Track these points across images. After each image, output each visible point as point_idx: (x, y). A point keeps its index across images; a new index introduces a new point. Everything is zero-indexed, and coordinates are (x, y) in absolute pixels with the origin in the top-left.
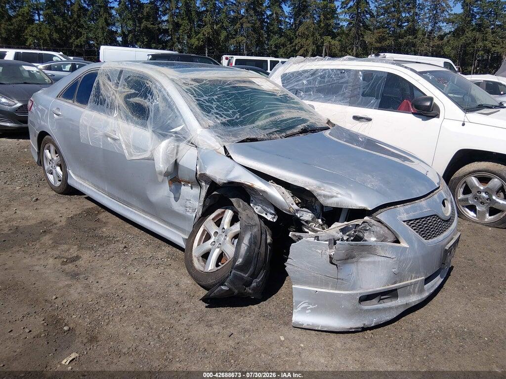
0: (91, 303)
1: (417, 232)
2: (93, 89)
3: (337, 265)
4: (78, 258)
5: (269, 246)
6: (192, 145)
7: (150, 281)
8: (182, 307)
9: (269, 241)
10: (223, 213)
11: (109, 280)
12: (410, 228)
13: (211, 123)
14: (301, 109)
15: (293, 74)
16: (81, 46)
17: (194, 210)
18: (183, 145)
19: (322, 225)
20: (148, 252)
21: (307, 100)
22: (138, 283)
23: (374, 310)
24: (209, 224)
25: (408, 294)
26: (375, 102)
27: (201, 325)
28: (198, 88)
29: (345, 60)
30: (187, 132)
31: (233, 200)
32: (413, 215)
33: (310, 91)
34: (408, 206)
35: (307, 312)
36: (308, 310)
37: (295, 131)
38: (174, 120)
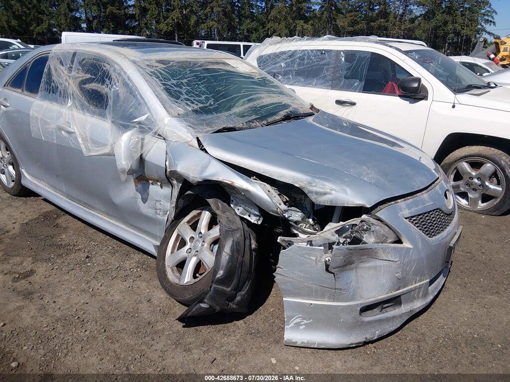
0: (46, 329)
1: (420, 229)
2: (44, 76)
3: (334, 273)
4: (32, 272)
5: (253, 252)
6: (159, 137)
7: (117, 297)
8: (155, 328)
9: (253, 246)
10: (200, 214)
11: (68, 299)
12: (412, 225)
13: (181, 111)
14: (282, 93)
15: (269, 56)
16: (43, 34)
17: (165, 213)
18: (148, 137)
19: (313, 225)
20: (115, 262)
21: (286, 84)
22: (103, 301)
23: (376, 321)
24: (183, 228)
25: (412, 299)
26: (359, 84)
27: (178, 350)
28: (165, 71)
29: (325, 40)
30: (152, 122)
31: (210, 201)
32: (414, 211)
33: (289, 74)
34: (410, 200)
35: (301, 327)
36: (302, 325)
37: (277, 118)
38: (136, 108)
